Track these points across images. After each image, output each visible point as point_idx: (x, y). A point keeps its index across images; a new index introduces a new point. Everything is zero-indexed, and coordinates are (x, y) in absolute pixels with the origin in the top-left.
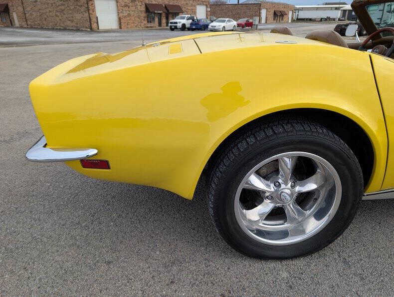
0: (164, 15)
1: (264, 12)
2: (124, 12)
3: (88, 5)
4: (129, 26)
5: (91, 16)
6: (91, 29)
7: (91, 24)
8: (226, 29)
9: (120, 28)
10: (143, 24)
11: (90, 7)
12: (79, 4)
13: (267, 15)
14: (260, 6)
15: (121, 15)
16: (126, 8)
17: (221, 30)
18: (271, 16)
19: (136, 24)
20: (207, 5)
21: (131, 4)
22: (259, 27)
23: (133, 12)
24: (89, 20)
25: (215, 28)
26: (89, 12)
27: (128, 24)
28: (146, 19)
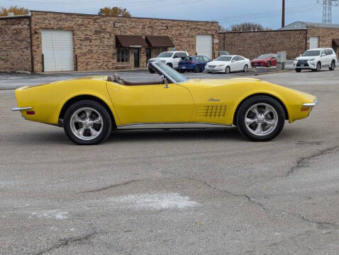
0: (143, 50)
1: (313, 44)
2: (84, 47)
3: (31, 40)
4: (89, 67)
5: (34, 53)
6: (33, 71)
7: (33, 65)
8: (232, 70)
9: (76, 69)
10: (110, 64)
11: (35, 42)
12: (19, 39)
13: (319, 46)
14: (306, 33)
15: (78, 51)
16: (87, 43)
17: (224, 71)
19: (99, 64)
20: (213, 35)
21: (94, 37)
22: (286, 66)
23: (97, 48)
24: (30, 60)
25: (214, 69)
26: (31, 48)
27: (87, 64)
28: (116, 57)
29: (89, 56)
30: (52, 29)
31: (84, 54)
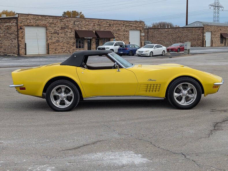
0: (94, 40)
1: (208, 36)
2: (53, 38)
3: (18, 33)
4: (57, 52)
5: (20, 42)
6: (19, 54)
7: (19, 50)
8: (154, 54)
9: (48, 53)
10: (71, 50)
11: (20, 35)
12: (10, 32)
13: (212, 38)
14: (203, 29)
15: (50, 41)
16: (56, 35)
17: (149, 55)
18: (218, 39)
19: (64, 50)
20: (141, 30)
21: (60, 31)
22: (191, 51)
23: (62, 39)
24: (17, 47)
26: (18, 39)
27: (55, 50)
28: (75, 45)
29: (57, 44)
30: (32, 26)
31: (54, 43)
